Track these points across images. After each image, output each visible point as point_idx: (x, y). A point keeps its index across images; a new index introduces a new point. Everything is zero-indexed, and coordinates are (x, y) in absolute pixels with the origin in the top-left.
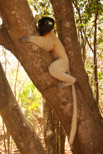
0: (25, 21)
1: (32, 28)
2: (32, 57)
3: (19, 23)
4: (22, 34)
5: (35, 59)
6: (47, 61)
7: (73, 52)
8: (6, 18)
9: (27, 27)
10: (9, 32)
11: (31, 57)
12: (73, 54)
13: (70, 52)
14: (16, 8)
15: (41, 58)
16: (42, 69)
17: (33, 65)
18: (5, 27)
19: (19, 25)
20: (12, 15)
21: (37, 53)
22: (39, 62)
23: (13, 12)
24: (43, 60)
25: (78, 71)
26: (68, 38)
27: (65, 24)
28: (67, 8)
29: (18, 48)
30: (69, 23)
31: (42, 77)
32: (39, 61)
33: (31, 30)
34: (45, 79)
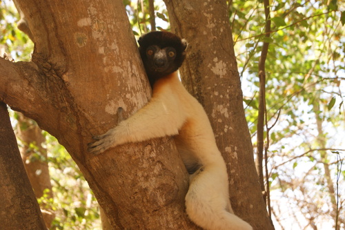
0: (118, 50)
1: (137, 73)
2: (133, 159)
3: (102, 56)
4: (107, 87)
5: (144, 166)
6: (176, 172)
7: (236, 148)
8: (57, 35)
9: (122, 68)
10: (65, 77)
11: (130, 157)
12: (235, 154)
13: (228, 149)
14: (93, 10)
15: (159, 162)
16: (161, 196)
17: (134, 184)
18: (51, 64)
19: (102, 61)
20: (78, 29)
21: (149, 148)
22: (154, 175)
23: (84, 22)
24: (164, 169)
25: (251, 206)
26: (221, 106)
27: (214, 65)
28: (218, 20)
29: (91, 131)
30: (225, 65)
31: (163, 221)
32: (155, 171)
33: (134, 78)
34: (171, 226)
